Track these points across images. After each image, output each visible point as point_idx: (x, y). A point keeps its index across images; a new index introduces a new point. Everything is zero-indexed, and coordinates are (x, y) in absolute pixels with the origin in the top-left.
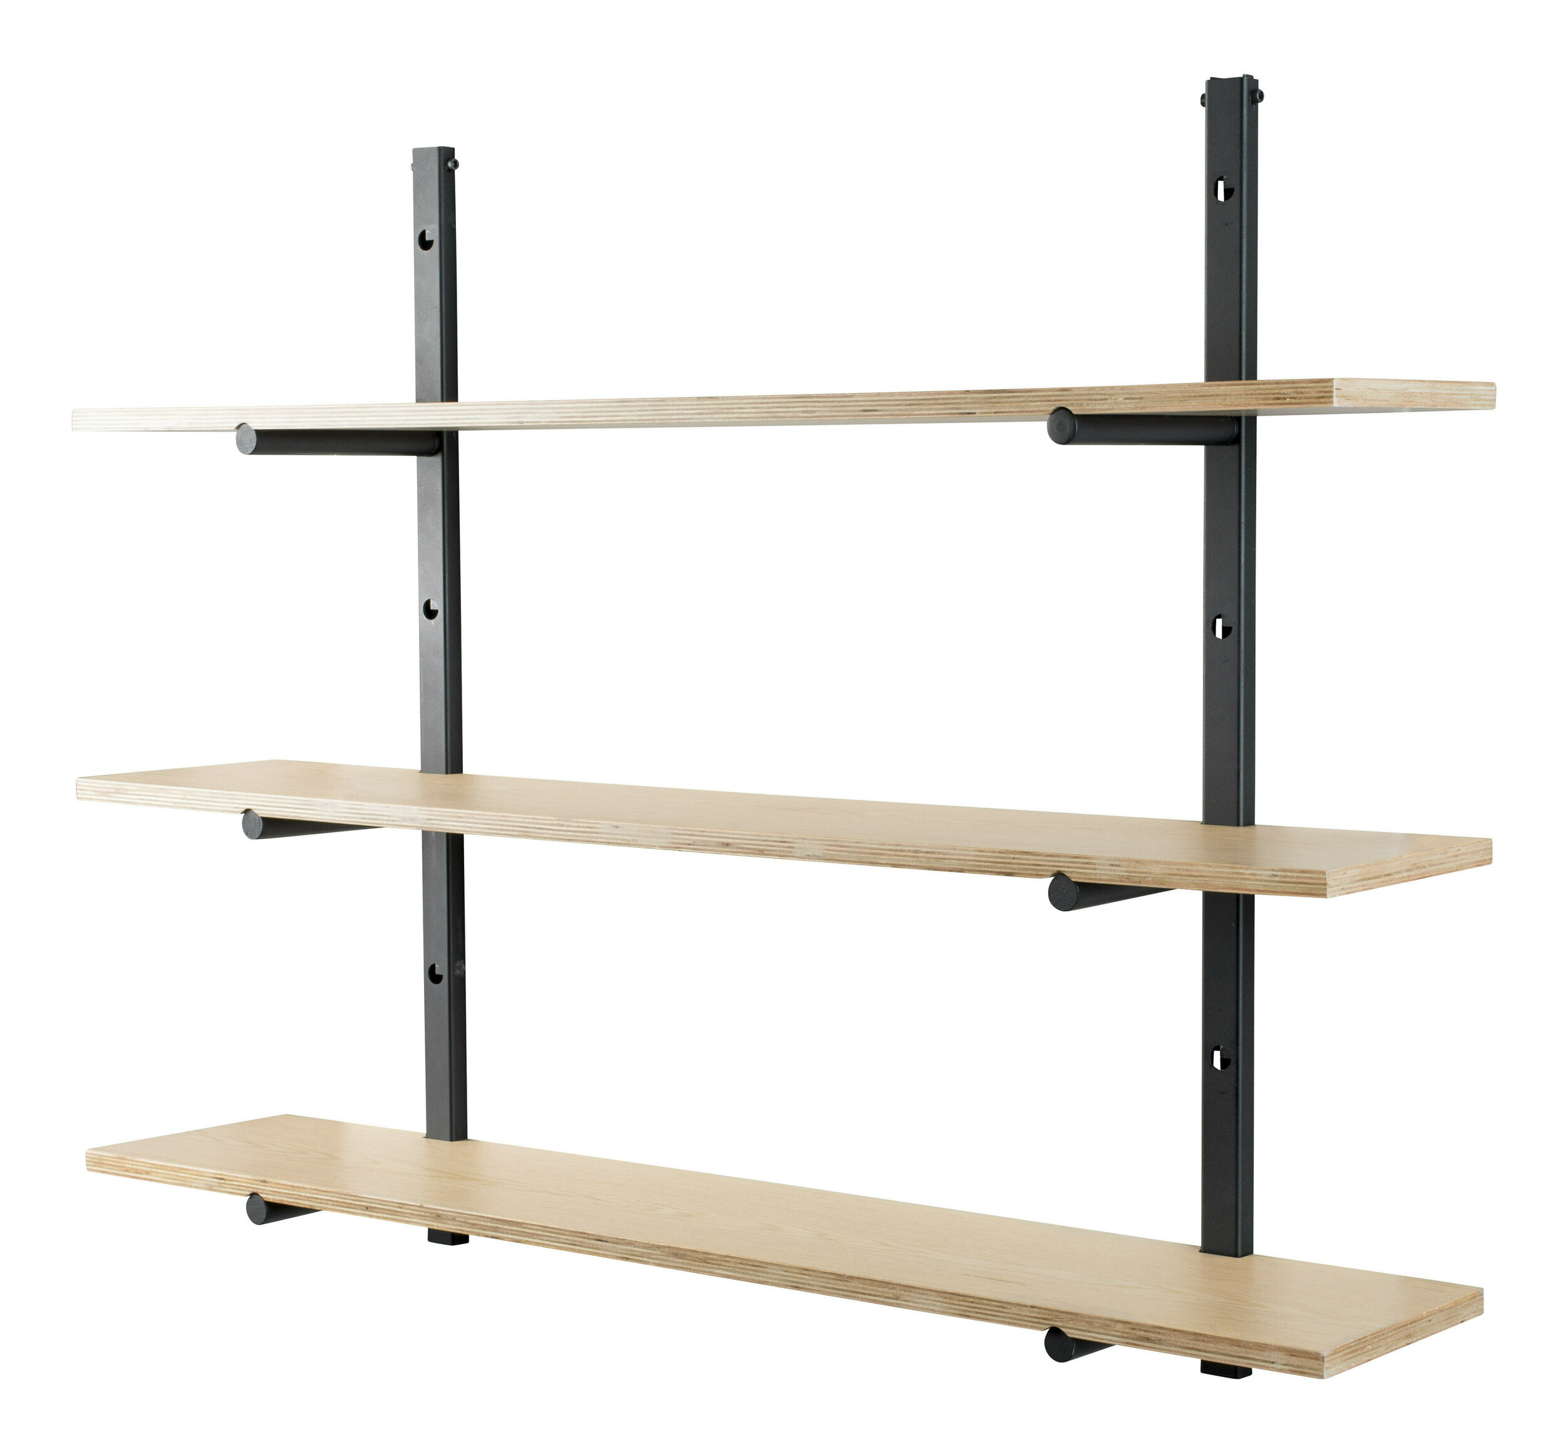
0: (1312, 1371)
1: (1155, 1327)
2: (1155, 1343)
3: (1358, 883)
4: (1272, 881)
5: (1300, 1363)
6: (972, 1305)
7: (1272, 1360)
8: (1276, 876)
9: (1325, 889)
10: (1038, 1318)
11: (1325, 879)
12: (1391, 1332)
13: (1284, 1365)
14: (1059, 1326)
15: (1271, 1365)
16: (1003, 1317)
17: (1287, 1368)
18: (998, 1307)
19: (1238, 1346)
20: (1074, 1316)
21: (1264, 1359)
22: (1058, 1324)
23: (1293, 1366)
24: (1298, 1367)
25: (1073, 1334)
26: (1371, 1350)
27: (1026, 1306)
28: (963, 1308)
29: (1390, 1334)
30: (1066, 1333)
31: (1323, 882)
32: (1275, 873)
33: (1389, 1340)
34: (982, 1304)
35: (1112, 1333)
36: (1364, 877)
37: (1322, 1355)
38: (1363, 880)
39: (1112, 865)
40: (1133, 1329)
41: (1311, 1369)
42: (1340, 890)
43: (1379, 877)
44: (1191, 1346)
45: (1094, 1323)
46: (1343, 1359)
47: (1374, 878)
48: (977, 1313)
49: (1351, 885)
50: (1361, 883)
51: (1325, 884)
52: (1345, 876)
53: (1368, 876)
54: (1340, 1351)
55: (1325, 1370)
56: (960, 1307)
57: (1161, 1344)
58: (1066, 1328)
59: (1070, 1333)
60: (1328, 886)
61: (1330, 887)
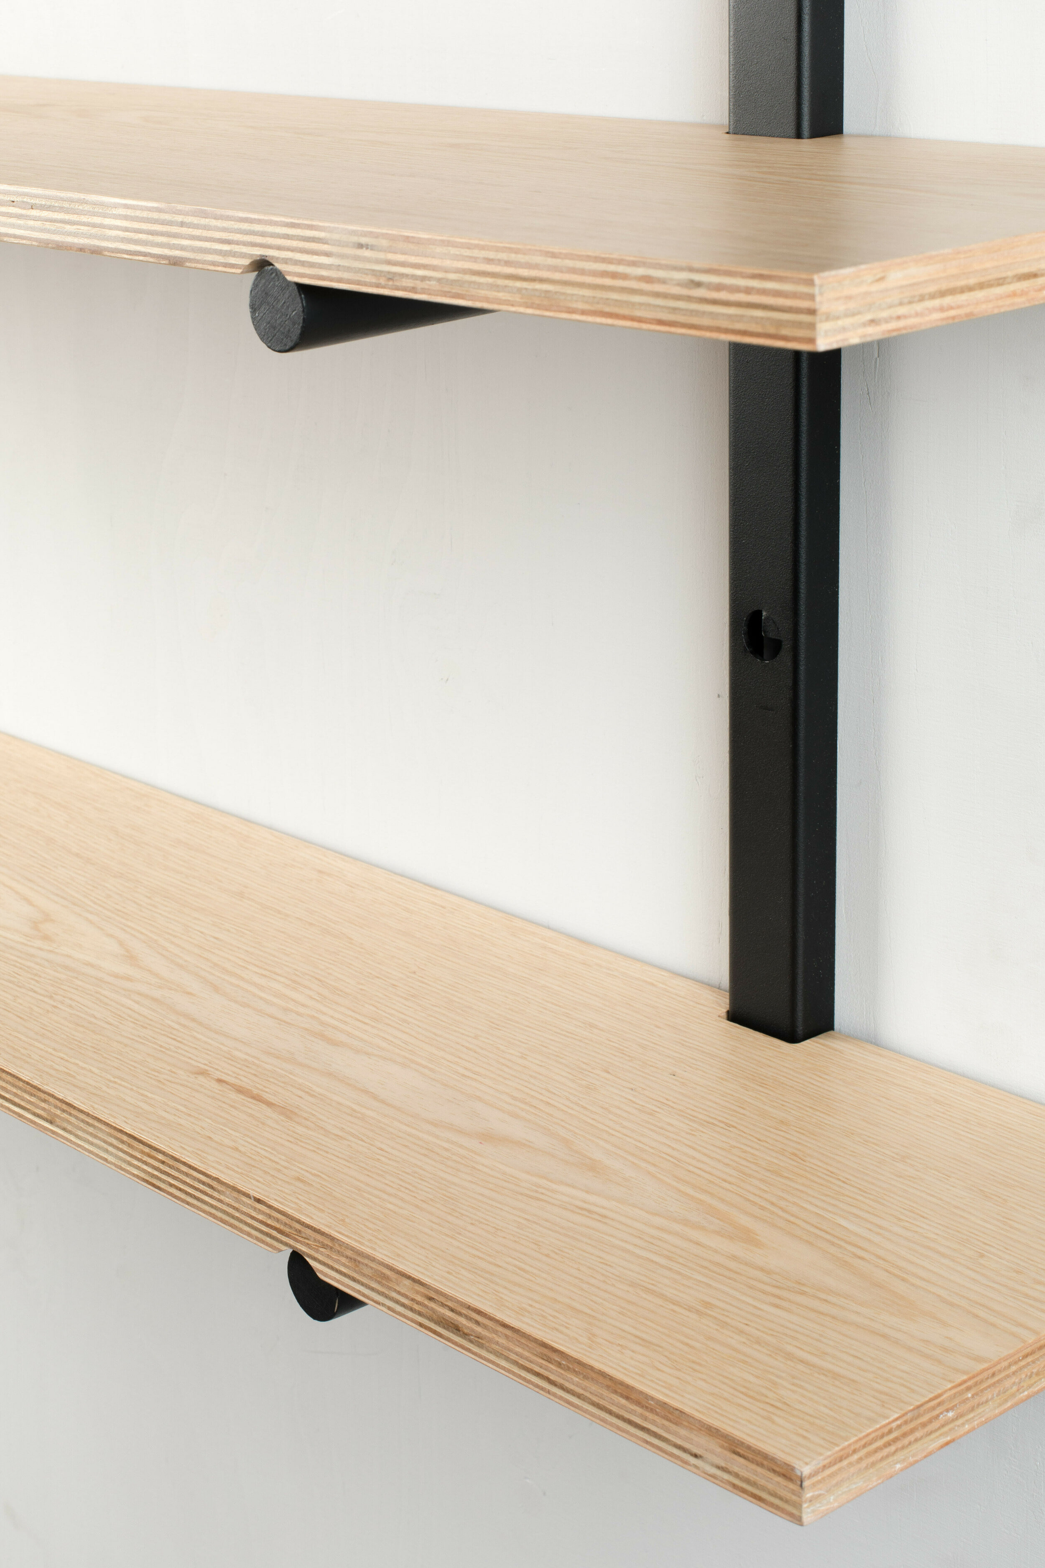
0: (777, 1502)
1: (469, 1308)
2: (471, 1341)
3: (930, 304)
4: (689, 299)
5: (753, 1477)
6: (162, 1167)
7: (695, 1450)
8: (698, 284)
9: (812, 326)
10: (268, 1225)
11: (812, 297)
12: (1016, 1363)
13: (719, 1467)
14: (304, 1252)
15: (692, 1460)
16: (212, 1206)
17: (726, 1476)
18: (204, 1183)
19: (627, 1398)
20: (330, 1242)
21: (679, 1442)
22: (302, 1248)
23: (737, 1475)
24: (747, 1481)
25: (326, 1275)
26: (953, 1420)
27: (248, 1196)
28: (150, 1170)
29: (1014, 1368)
30: (315, 1270)
31: (805, 304)
32: (697, 277)
33: (1007, 1383)
34: (178, 1170)
35: (394, 1295)
36: (944, 286)
37: (799, 1474)
38: (942, 294)
39: (360, 246)
40: (431, 1299)
41: (774, 1495)
42: (864, 325)
43: (1001, 282)
44: (537, 1369)
45: (361, 1266)
46: (863, 1464)
47: (981, 286)
48: (171, 1185)
49: (902, 311)
50: (937, 302)
51: (812, 312)
52: (882, 286)
53: (962, 283)
54: (855, 1451)
55: (805, 1505)
56: (145, 1167)
57: (481, 1346)
58: (315, 1259)
59: (321, 1272)
60: (818, 318)
61: (828, 317)
